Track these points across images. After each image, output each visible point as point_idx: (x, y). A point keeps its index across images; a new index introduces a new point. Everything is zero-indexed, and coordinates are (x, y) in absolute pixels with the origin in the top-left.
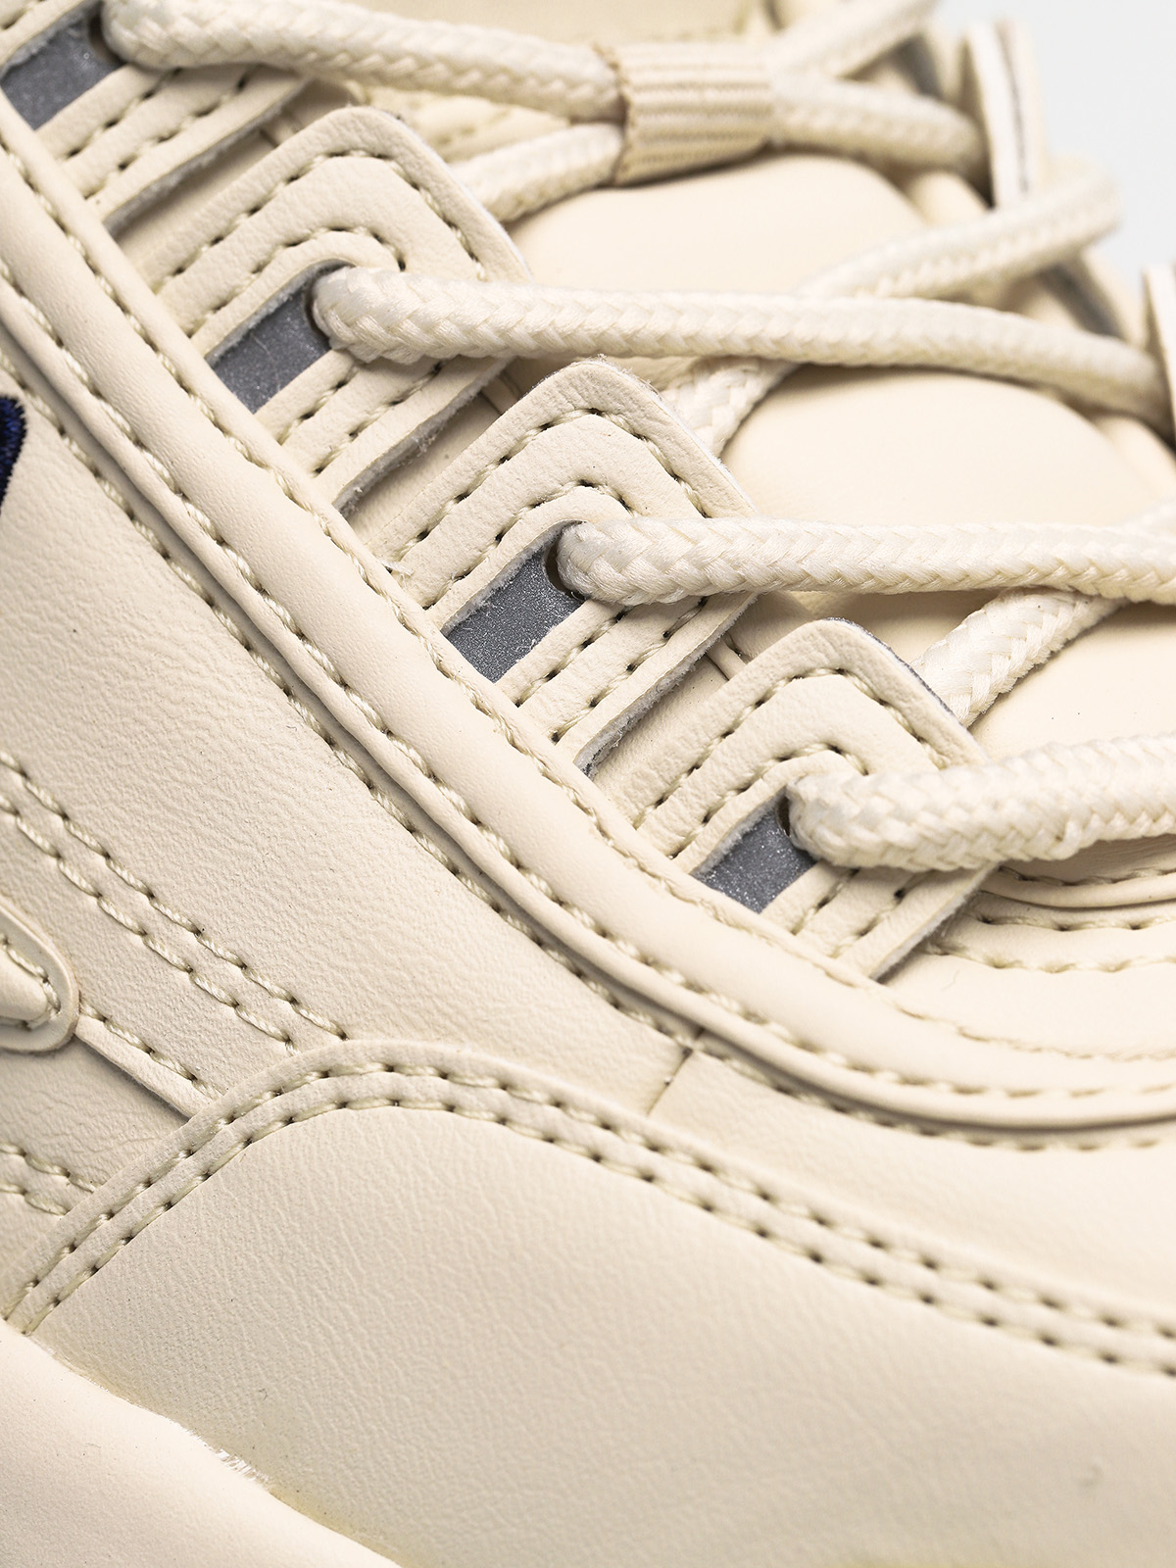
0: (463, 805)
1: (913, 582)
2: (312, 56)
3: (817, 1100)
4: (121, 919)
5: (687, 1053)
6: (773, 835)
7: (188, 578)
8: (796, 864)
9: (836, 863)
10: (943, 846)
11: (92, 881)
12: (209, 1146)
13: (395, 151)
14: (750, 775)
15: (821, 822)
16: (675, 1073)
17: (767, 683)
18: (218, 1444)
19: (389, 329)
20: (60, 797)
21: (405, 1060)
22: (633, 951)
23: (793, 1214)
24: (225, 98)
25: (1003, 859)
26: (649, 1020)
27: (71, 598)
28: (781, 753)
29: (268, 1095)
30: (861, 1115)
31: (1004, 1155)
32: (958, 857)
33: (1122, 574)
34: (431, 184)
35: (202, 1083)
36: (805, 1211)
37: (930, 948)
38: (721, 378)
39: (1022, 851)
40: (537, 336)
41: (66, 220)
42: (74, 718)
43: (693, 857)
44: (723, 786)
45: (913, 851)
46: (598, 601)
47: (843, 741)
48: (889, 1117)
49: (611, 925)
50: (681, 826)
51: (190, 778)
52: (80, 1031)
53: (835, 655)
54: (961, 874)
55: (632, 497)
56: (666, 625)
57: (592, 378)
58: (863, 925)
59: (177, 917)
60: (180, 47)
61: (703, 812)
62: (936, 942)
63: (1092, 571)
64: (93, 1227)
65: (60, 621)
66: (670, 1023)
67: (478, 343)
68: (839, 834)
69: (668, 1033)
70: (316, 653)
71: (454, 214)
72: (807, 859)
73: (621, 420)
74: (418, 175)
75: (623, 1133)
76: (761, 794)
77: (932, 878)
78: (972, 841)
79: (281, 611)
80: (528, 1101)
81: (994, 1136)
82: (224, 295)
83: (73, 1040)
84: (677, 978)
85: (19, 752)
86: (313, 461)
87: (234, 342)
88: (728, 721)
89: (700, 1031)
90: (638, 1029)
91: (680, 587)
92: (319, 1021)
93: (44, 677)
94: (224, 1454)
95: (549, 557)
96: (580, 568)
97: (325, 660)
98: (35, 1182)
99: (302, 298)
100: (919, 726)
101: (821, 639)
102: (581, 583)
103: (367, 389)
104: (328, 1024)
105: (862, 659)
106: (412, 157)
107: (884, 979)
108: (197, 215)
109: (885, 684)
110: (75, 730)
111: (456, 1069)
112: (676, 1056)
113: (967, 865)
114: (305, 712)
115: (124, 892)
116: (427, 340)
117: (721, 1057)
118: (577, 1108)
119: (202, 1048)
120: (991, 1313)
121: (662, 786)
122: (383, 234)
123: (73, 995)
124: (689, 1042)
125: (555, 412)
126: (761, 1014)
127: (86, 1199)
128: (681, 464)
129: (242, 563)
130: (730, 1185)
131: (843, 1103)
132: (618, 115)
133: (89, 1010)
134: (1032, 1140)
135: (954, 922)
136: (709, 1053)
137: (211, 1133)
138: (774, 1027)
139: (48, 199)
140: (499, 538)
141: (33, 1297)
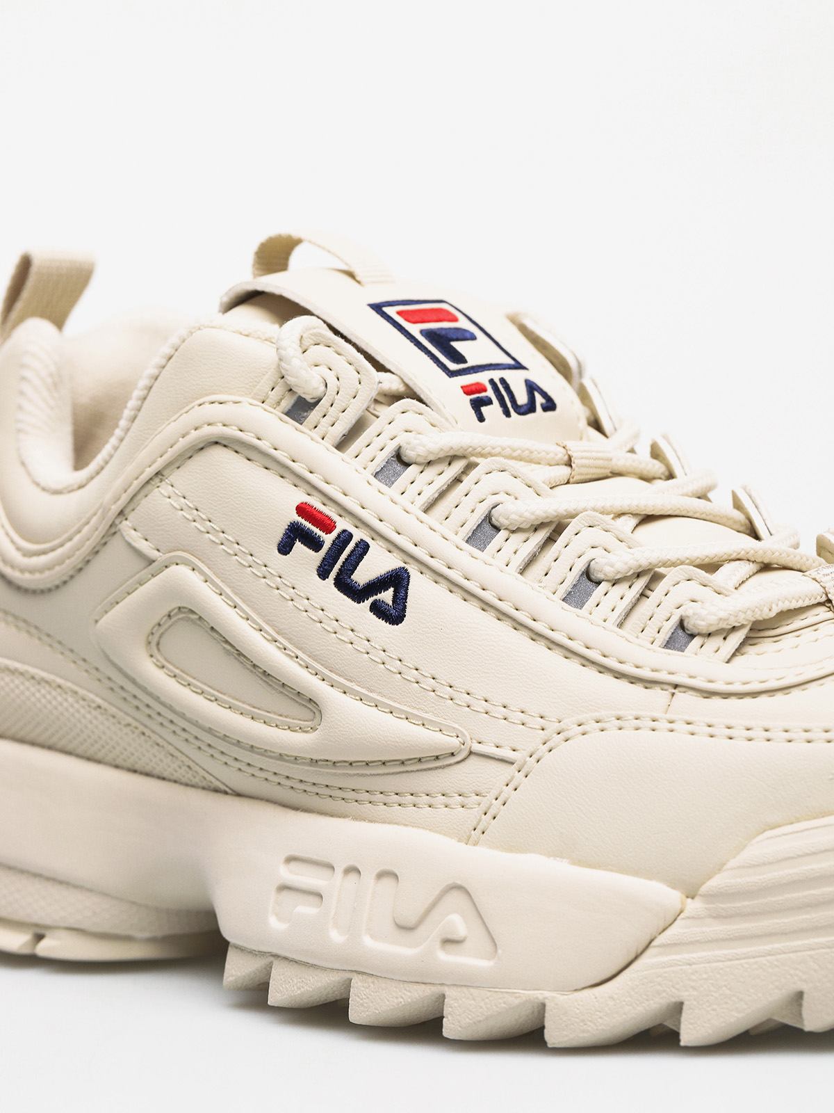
0: (583, 644)
1: (701, 559)
2: (470, 449)
3: (717, 697)
4: (479, 710)
5: (673, 694)
6: (680, 632)
7: (475, 604)
8: (690, 638)
9: (704, 632)
10: (737, 616)
11: (466, 702)
12: (525, 766)
13: (507, 468)
14: (669, 615)
15: (696, 619)
16: (671, 702)
17: (667, 588)
18: (549, 856)
19: (520, 516)
20: (448, 681)
21: (583, 721)
22: (649, 669)
23: (721, 728)
24: (446, 468)
25: (755, 620)
26: (659, 688)
27: (438, 619)
28: (677, 606)
29: (541, 745)
30: (733, 697)
31: (779, 697)
32: (742, 619)
33: (761, 552)
34: (520, 475)
35: (518, 750)
36: (724, 726)
37: (737, 654)
38: (623, 518)
39: (760, 615)
40: (566, 510)
41: (407, 510)
42: (447, 656)
43: (657, 643)
44: (662, 620)
45: (728, 619)
46: (606, 581)
47: (695, 598)
48: (741, 695)
49: (639, 664)
50: (651, 635)
51: (491, 661)
52: (473, 749)
53: (687, 576)
54: (742, 626)
55: (609, 548)
56: (629, 584)
57: (588, 516)
58: (716, 649)
59: (497, 704)
60: (431, 453)
61: (657, 630)
62: (738, 651)
63: (752, 551)
64: (491, 805)
65: (436, 628)
66: (666, 687)
67: (548, 515)
68: (703, 621)
69: (666, 690)
70: (524, 613)
71: (529, 483)
72: (692, 636)
73: (599, 527)
74: (516, 474)
75: (660, 720)
76: (675, 620)
77: (734, 629)
78: (745, 613)
79: (509, 604)
80: (627, 720)
81: (775, 693)
82: (464, 521)
83: (471, 753)
84: (665, 672)
85: (431, 672)
86: (506, 563)
87: (470, 535)
88: (659, 602)
89: (676, 686)
90: (656, 692)
91: (631, 569)
92: (553, 720)
93: (434, 647)
94: (552, 858)
95: (587, 574)
96: (598, 571)
97: (527, 614)
98: (466, 801)
99: (488, 518)
100: (717, 589)
101: (680, 571)
102: (600, 576)
103: (517, 539)
104: (556, 720)
105: (695, 574)
106: (512, 469)
107: (728, 662)
108: (449, 500)
109: (704, 580)
110: (449, 659)
111: (601, 718)
112: (670, 696)
113: (745, 623)
114: (523, 633)
115: (477, 702)
116: (533, 517)
117: (684, 692)
118: (644, 717)
119: (515, 740)
120: (790, 739)
121: (643, 626)
122: (509, 492)
123: (468, 737)
124: (673, 691)
125: (579, 529)
126: (693, 675)
127: (485, 799)
128: (621, 537)
129: (493, 594)
130: (698, 726)
131: (726, 695)
132: (569, 463)
133: (475, 741)
134: (787, 691)
135: (743, 644)
136: (680, 692)
137: (525, 762)
138: (699, 678)
139: (401, 505)
140: (571, 570)
141: (475, 834)
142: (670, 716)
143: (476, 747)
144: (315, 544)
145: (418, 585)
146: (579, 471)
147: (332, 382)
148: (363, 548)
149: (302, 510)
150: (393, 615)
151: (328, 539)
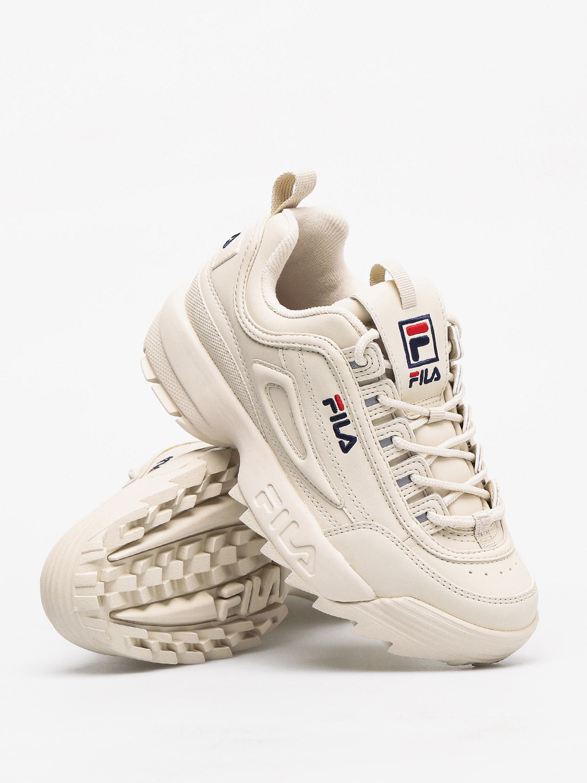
1: (445, 490)
4: (351, 498)
6: (424, 516)
8: (426, 520)
9: (430, 521)
11: (349, 492)
12: (354, 527)
13: (406, 424)
14: (424, 509)
15: (429, 516)
16: (407, 539)
17: (429, 499)
21: (379, 526)
22: (407, 524)
26: (406, 532)
27: (357, 461)
29: (363, 524)
35: (356, 520)
43: (415, 515)
44: (421, 509)
46: (413, 483)
49: (405, 520)
50: (415, 511)
53: (436, 498)
55: (420, 473)
57: (419, 458)
58: (431, 528)
59: (358, 500)
61: (418, 511)
62: (438, 532)
64: (338, 529)
66: (408, 533)
68: (432, 519)
70: (382, 479)
73: (421, 463)
74: (407, 428)
75: (400, 543)
79: (380, 473)
80: (391, 536)
81: (438, 558)
82: (383, 435)
83: (341, 509)
84: (410, 528)
86: (387, 456)
87: (382, 440)
88: (424, 502)
89: (411, 535)
95: (410, 476)
96: (412, 478)
98: (332, 520)
99: (391, 438)
101: (435, 496)
102: (412, 480)
103: (395, 450)
104: (372, 519)
105: (439, 499)
107: (431, 535)
108: (383, 424)
109: (441, 503)
111: (384, 530)
112: (408, 537)
114: (379, 484)
117: (412, 539)
118: (396, 539)
121: (415, 507)
122: (402, 434)
123: (343, 503)
127: (338, 526)
129: (377, 466)
133: (344, 506)
135: (441, 530)
137: (355, 525)
140: (405, 473)
141: (328, 534)
142: (404, 544)
143: (344, 509)
144: (335, 411)
145: (356, 447)
146: (431, 421)
147: (370, 363)
148: (347, 422)
149: (337, 397)
150: (345, 449)
151: (339, 412)
